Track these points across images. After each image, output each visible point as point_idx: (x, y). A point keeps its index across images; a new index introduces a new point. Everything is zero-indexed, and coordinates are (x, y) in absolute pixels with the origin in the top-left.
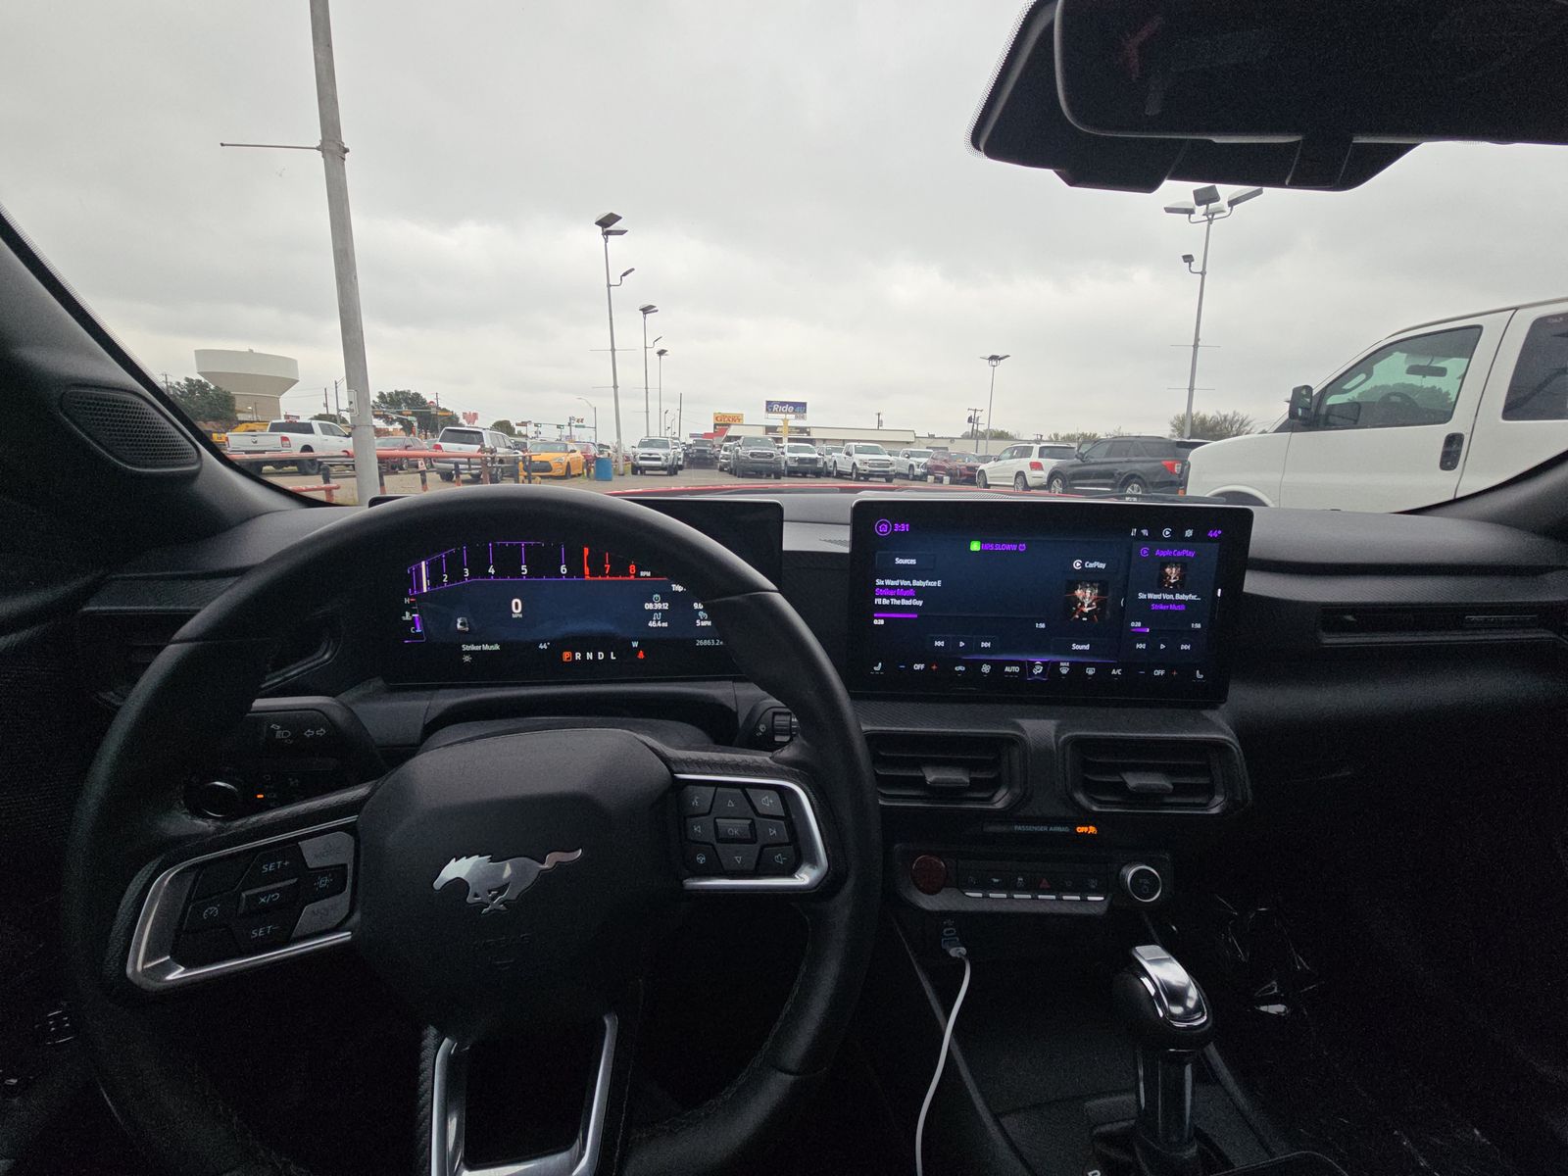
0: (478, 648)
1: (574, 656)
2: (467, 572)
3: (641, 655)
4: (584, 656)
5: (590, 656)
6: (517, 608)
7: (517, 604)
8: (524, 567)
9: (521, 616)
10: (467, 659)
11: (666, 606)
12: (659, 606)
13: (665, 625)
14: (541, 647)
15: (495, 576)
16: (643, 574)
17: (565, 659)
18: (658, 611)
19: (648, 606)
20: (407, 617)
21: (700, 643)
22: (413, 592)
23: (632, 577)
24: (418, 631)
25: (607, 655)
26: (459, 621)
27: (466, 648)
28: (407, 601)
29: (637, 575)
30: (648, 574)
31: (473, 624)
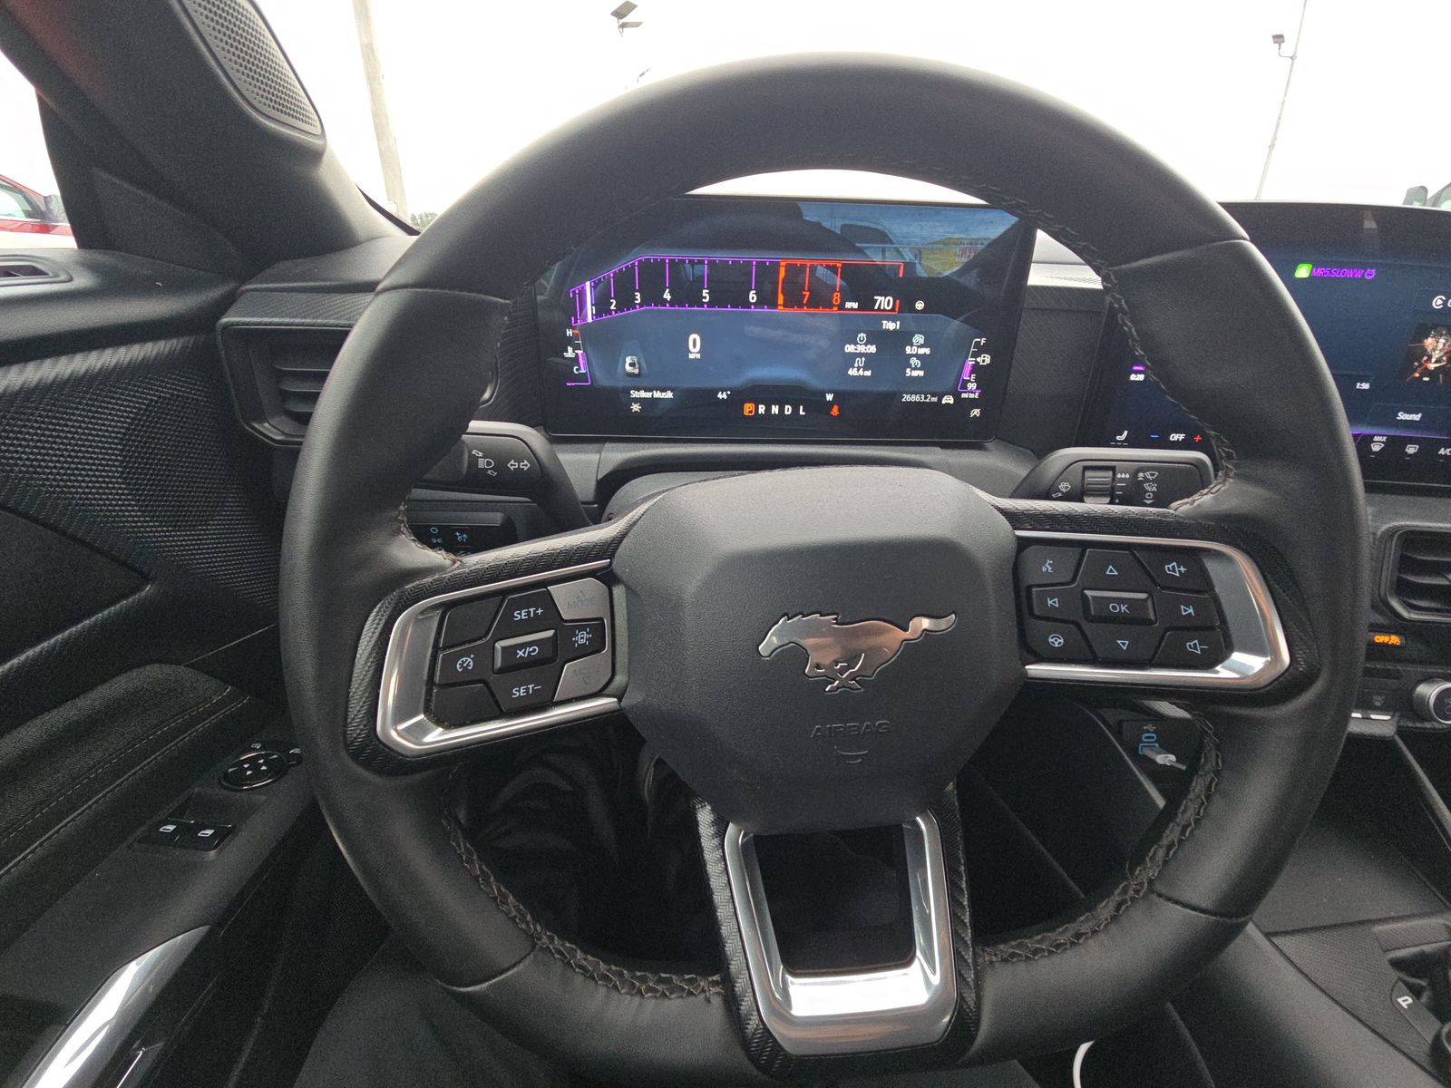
0: (648, 395)
1: (757, 409)
2: (638, 297)
3: (835, 411)
4: (768, 409)
5: (775, 409)
6: (695, 346)
7: (695, 341)
8: (705, 293)
9: (698, 356)
10: (636, 407)
11: (872, 349)
12: (862, 349)
13: (868, 373)
14: (720, 396)
15: (672, 303)
16: (849, 305)
17: (746, 413)
18: (861, 355)
19: (850, 348)
20: (570, 353)
21: (907, 398)
22: (576, 322)
23: (835, 308)
24: (583, 371)
25: (795, 410)
26: (628, 360)
27: (635, 394)
28: (569, 333)
29: (842, 307)
30: (855, 305)
31: (644, 365)
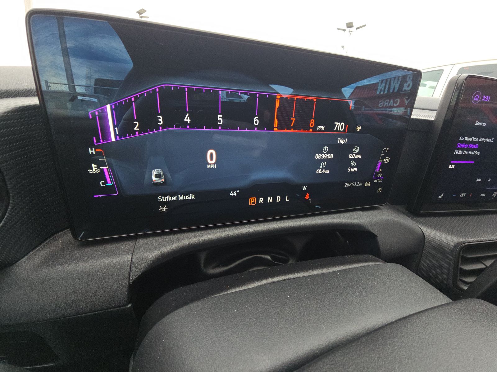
0: (174, 198)
1: (258, 200)
2: (161, 120)
3: (307, 197)
4: (265, 200)
5: (270, 200)
6: (212, 159)
7: (211, 155)
8: (219, 117)
9: (215, 166)
10: (163, 209)
11: (331, 156)
12: (325, 156)
13: (328, 172)
14: (231, 194)
15: (192, 125)
16: (319, 128)
17: (251, 204)
18: (324, 160)
19: (318, 156)
20: (94, 169)
21: (348, 185)
22: (98, 141)
23: (311, 130)
24: (109, 184)
25: (283, 198)
26: (154, 172)
27: (162, 199)
28: (92, 151)
29: (315, 129)
30: (323, 128)
31: (169, 176)
